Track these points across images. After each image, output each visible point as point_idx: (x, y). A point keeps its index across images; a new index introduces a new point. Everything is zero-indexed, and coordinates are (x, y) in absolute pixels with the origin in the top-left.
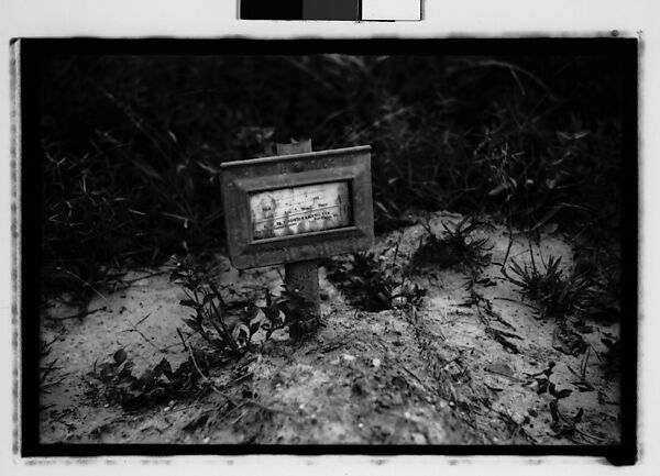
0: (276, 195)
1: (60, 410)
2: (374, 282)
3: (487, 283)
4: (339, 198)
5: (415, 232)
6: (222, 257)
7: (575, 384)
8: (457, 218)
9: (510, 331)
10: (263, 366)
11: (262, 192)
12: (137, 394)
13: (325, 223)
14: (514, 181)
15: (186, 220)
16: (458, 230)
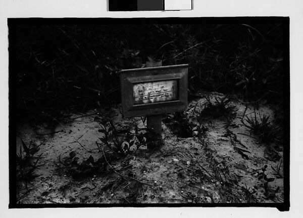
0: (145, 85)
1: (45, 177)
2: (184, 124)
3: (235, 126)
4: (173, 87)
5: (202, 101)
6: (115, 109)
7: (275, 175)
8: (221, 95)
9: (245, 149)
10: (136, 161)
11: (139, 83)
12: (80, 172)
13: (166, 98)
14: (247, 79)
15: (99, 92)
16: (222, 102)
